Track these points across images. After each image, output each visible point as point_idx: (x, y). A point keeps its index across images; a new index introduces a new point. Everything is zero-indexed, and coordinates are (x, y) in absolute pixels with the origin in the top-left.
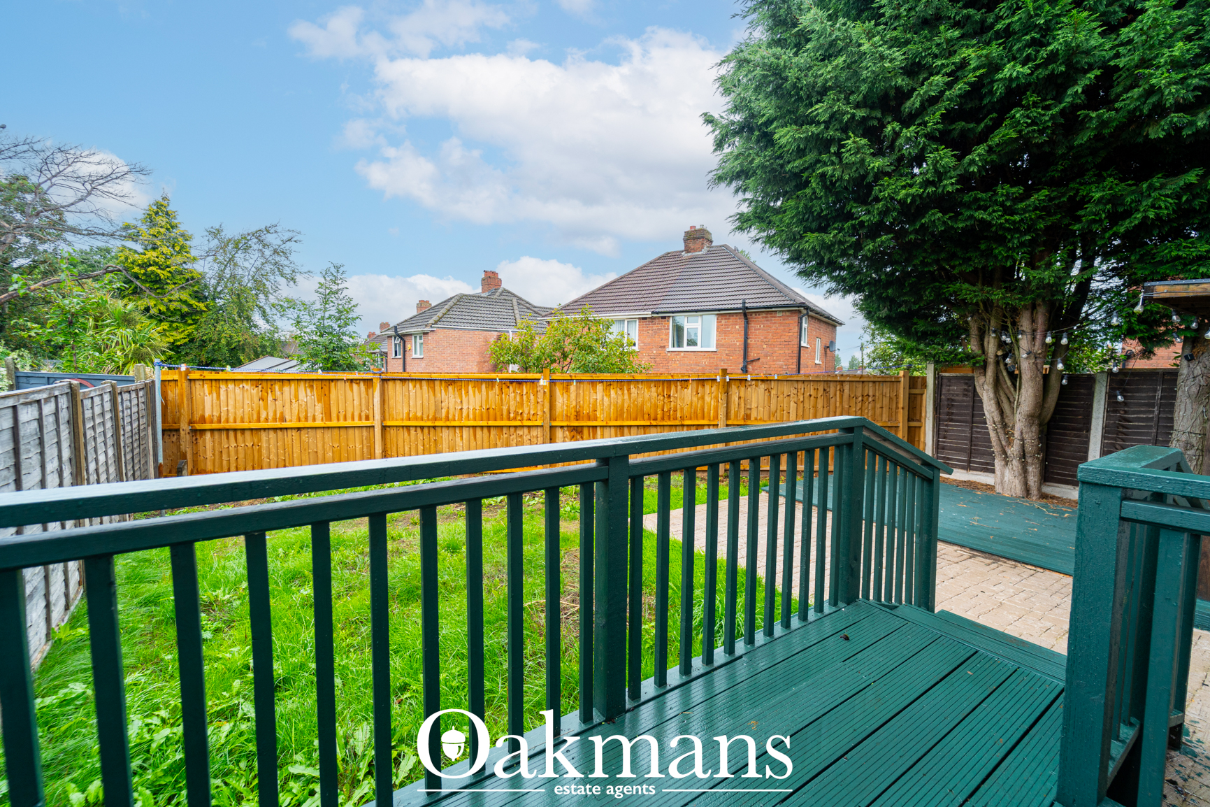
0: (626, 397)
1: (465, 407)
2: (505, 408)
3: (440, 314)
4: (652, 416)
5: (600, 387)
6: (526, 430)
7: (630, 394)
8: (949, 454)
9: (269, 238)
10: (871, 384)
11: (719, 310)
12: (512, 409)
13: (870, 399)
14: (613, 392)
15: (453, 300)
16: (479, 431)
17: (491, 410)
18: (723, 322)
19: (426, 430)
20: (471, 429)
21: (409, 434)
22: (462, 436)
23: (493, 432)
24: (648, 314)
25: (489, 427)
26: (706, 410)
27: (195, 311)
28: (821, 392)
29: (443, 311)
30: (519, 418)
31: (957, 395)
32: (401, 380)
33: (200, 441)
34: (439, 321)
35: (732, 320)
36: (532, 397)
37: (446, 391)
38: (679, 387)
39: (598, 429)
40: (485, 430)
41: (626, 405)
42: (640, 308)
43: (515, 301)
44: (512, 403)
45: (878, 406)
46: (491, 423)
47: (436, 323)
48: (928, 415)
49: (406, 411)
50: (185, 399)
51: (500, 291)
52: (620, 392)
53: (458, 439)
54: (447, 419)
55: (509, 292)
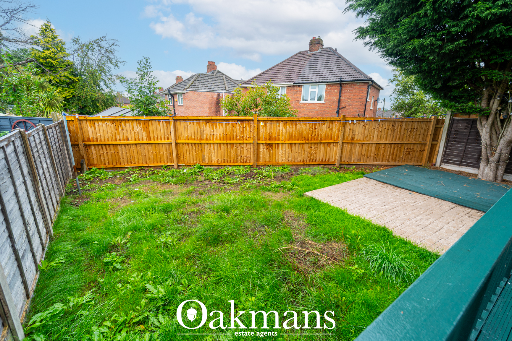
0: (294, 129)
1: (215, 134)
2: (235, 134)
3: (190, 84)
4: (306, 138)
5: (282, 124)
6: (245, 145)
7: (296, 127)
8: (450, 157)
9: (103, 44)
10: (416, 123)
11: (327, 82)
12: (238, 135)
13: (415, 130)
14: (288, 126)
15: (195, 76)
16: (222, 145)
17: (228, 135)
18: (329, 88)
19: (197, 145)
20: (219, 145)
21: (189, 147)
22: (214, 148)
23: (229, 146)
24: (292, 84)
25: (227, 143)
26: (333, 135)
27: (73, 82)
28: (391, 126)
29: (191, 82)
30: (242, 139)
31: (461, 129)
32: (183, 120)
33: (89, 150)
34: (189, 87)
35: (334, 87)
36: (248, 129)
37: (206, 126)
38: (321, 124)
39: (280, 144)
40: (225, 145)
41: (294, 133)
42: (288, 81)
43: (224, 77)
44: (238, 131)
45: (418, 133)
46: (228, 142)
47: (188, 88)
48: (442, 138)
49: (186, 135)
50: (79, 130)
51: (216, 72)
52: (291, 126)
53: (212, 149)
54: (207, 139)
55: (220, 72)
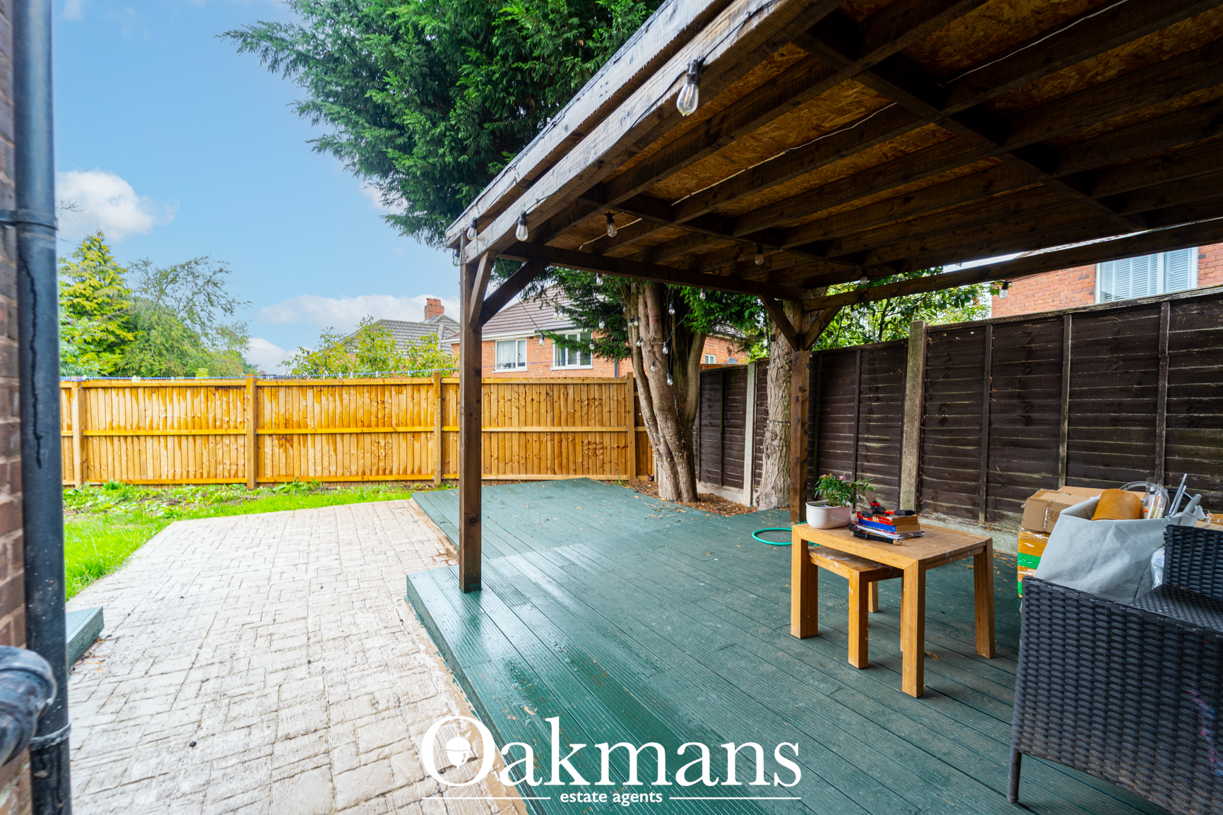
0: (338, 403)
1: (169, 415)
2: (211, 416)
4: (366, 423)
5: (310, 393)
6: (233, 438)
7: (342, 400)
10: (596, 387)
12: (218, 416)
13: (597, 403)
14: (323, 398)
16: (184, 440)
17: (196, 419)
19: (129, 440)
20: (176, 438)
21: (113, 444)
22: (166, 446)
23: (198, 440)
24: (532, 333)
25: (194, 436)
26: (422, 417)
27: (123, 342)
28: (543, 396)
30: (225, 426)
32: (104, 388)
36: (239, 404)
37: (150, 398)
39: (309, 437)
40: (191, 439)
41: (338, 412)
44: (218, 411)
45: (606, 409)
46: (194, 432)
49: (109, 420)
52: (331, 399)
53: (163, 449)
54: (152, 428)
